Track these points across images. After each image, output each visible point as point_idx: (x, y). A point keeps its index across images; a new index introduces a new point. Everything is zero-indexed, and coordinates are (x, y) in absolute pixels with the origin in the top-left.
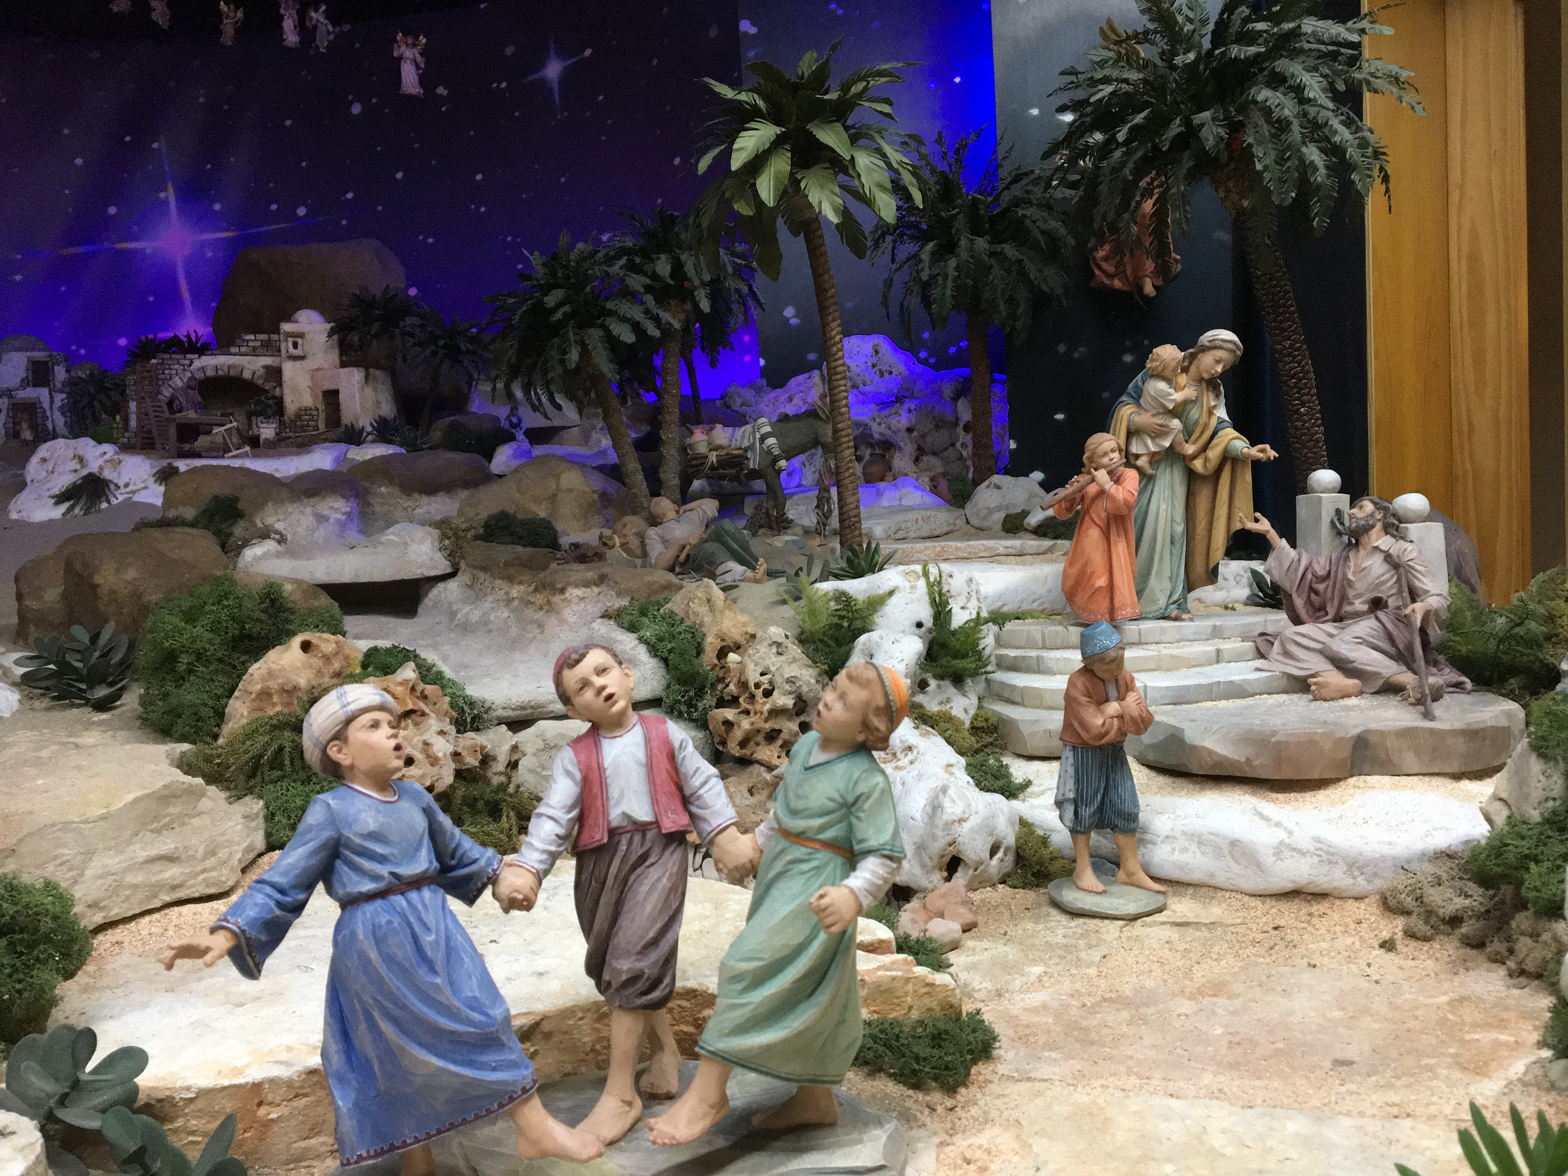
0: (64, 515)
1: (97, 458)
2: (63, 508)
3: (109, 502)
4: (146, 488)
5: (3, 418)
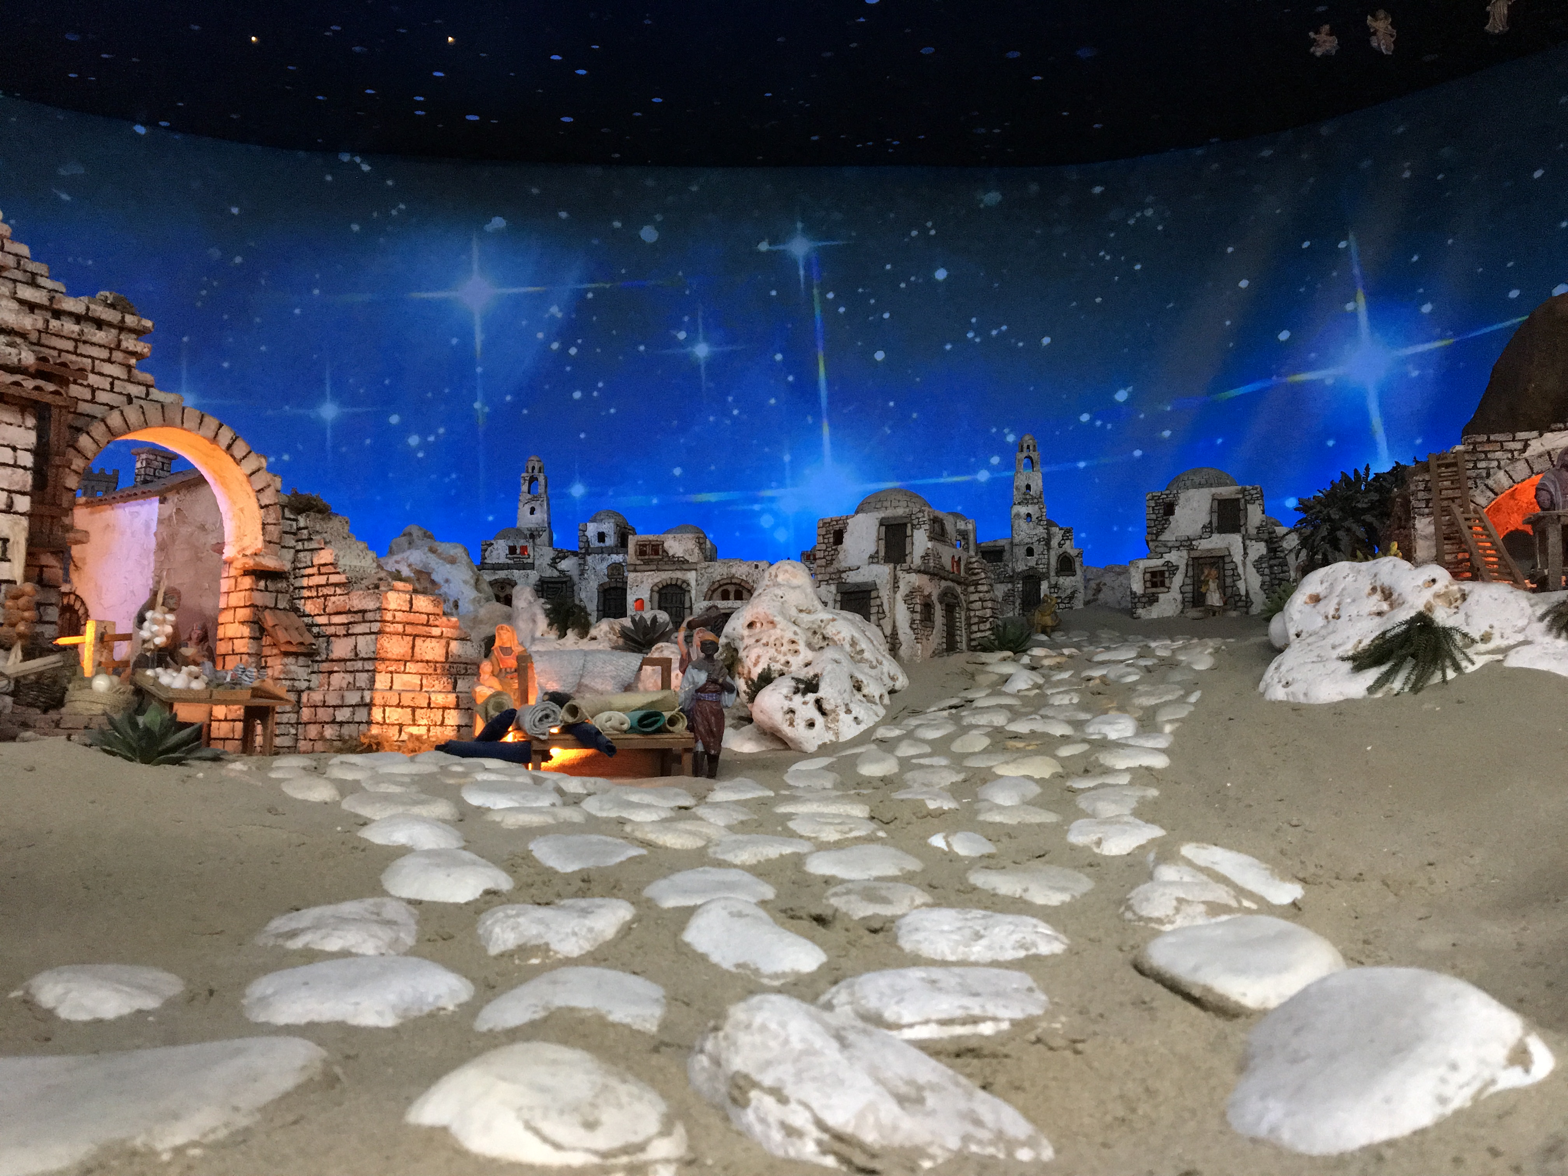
0: (1371, 690)
1: (1419, 589)
2: (1372, 675)
3: (1457, 668)
4: (1526, 643)
5: (1178, 580)
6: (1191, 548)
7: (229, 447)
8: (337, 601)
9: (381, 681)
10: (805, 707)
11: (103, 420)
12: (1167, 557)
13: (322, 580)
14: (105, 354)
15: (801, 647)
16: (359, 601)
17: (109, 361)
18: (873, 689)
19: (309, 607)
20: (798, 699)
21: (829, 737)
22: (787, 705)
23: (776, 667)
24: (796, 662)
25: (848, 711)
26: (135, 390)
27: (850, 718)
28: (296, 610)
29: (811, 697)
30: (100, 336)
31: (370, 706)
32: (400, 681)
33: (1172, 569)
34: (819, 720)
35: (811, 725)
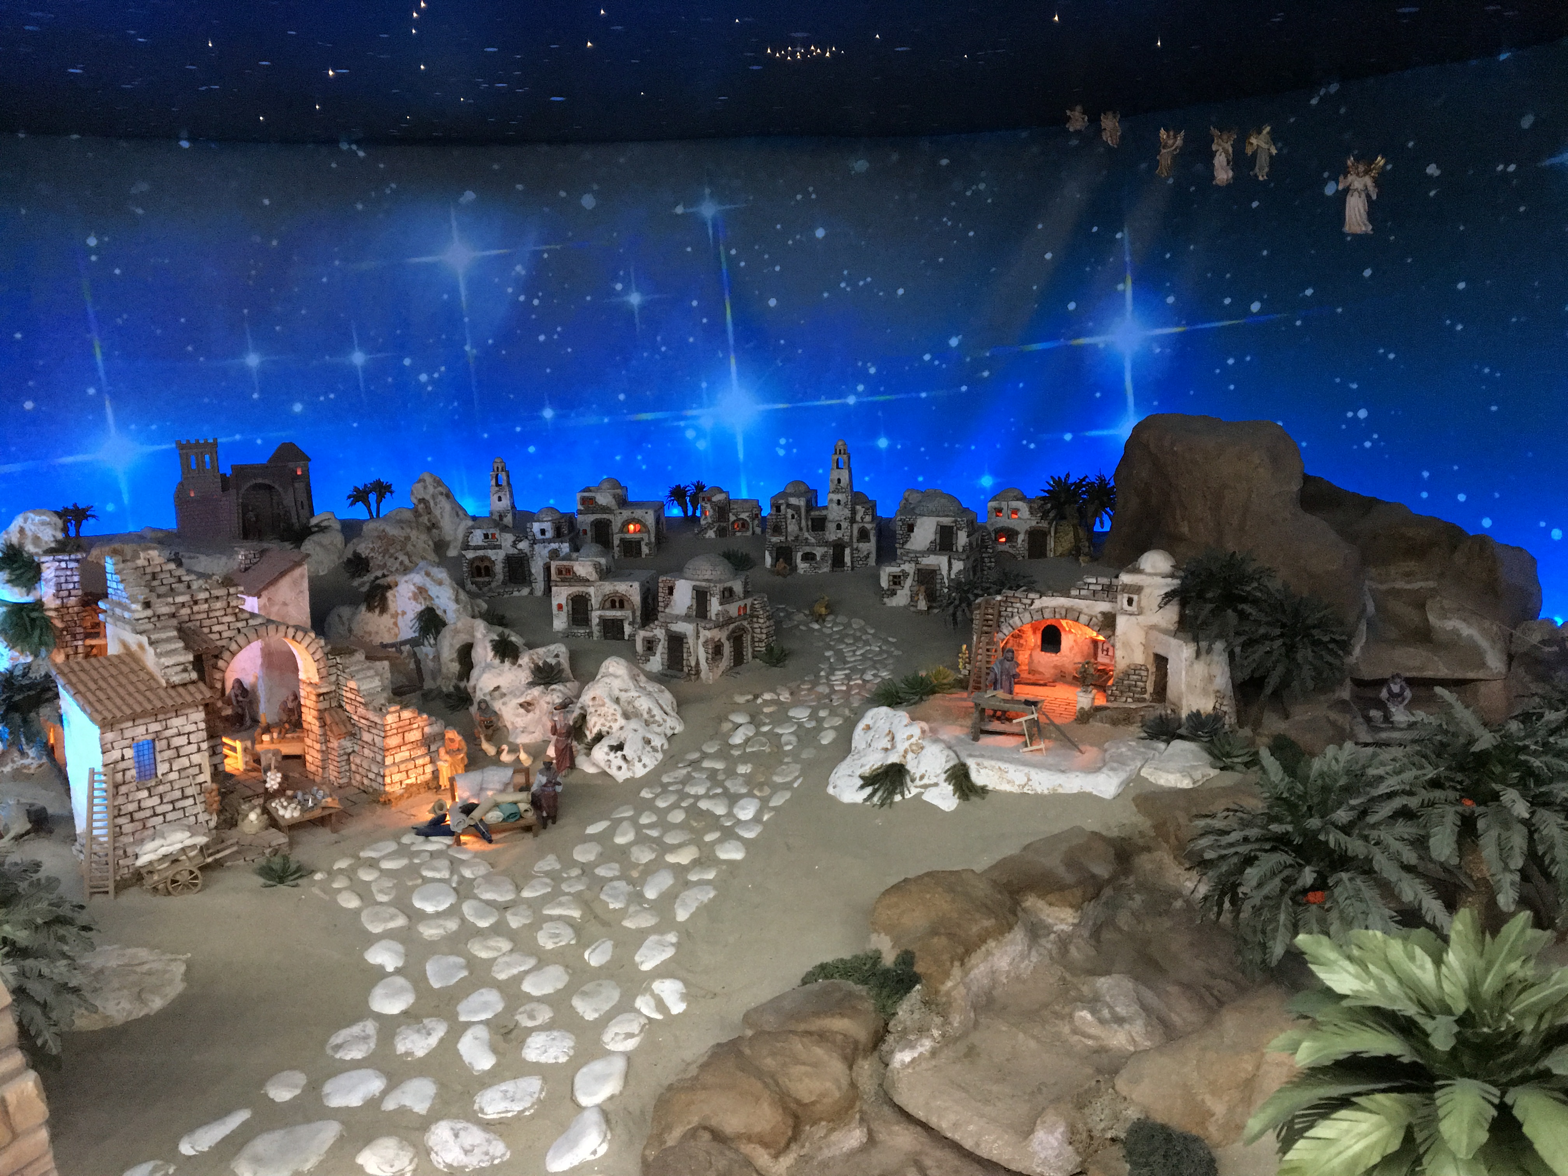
0: (865, 800)
1: (903, 740)
2: (866, 793)
3: (903, 795)
4: (937, 784)
5: (909, 582)
6: (917, 563)
7: (294, 637)
8: (361, 710)
9: (389, 761)
10: (616, 759)
11: (228, 649)
12: (903, 567)
13: (353, 697)
14: (223, 613)
15: (619, 717)
16: (372, 716)
17: (226, 615)
18: (657, 742)
19: (348, 707)
20: (612, 755)
21: (629, 775)
22: (607, 758)
23: (605, 729)
24: (616, 726)
25: (640, 761)
26: (240, 625)
27: (640, 765)
28: (341, 706)
29: (619, 753)
30: (219, 605)
31: (384, 777)
32: (398, 758)
33: (905, 575)
34: (624, 766)
35: (620, 768)
